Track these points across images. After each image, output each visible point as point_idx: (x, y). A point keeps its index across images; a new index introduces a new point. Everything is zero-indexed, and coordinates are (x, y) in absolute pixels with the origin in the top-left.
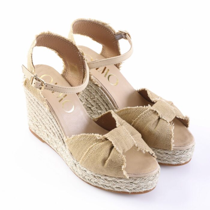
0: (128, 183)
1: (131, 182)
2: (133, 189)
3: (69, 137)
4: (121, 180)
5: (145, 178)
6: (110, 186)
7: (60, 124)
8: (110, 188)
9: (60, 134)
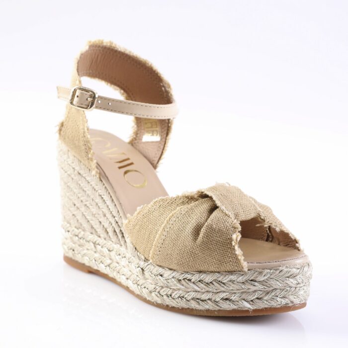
0: (246, 281)
1: (252, 280)
2: (257, 298)
3: (132, 215)
4: (232, 277)
5: (281, 268)
6: (209, 299)
7: (118, 199)
8: (209, 306)
9: (117, 222)
